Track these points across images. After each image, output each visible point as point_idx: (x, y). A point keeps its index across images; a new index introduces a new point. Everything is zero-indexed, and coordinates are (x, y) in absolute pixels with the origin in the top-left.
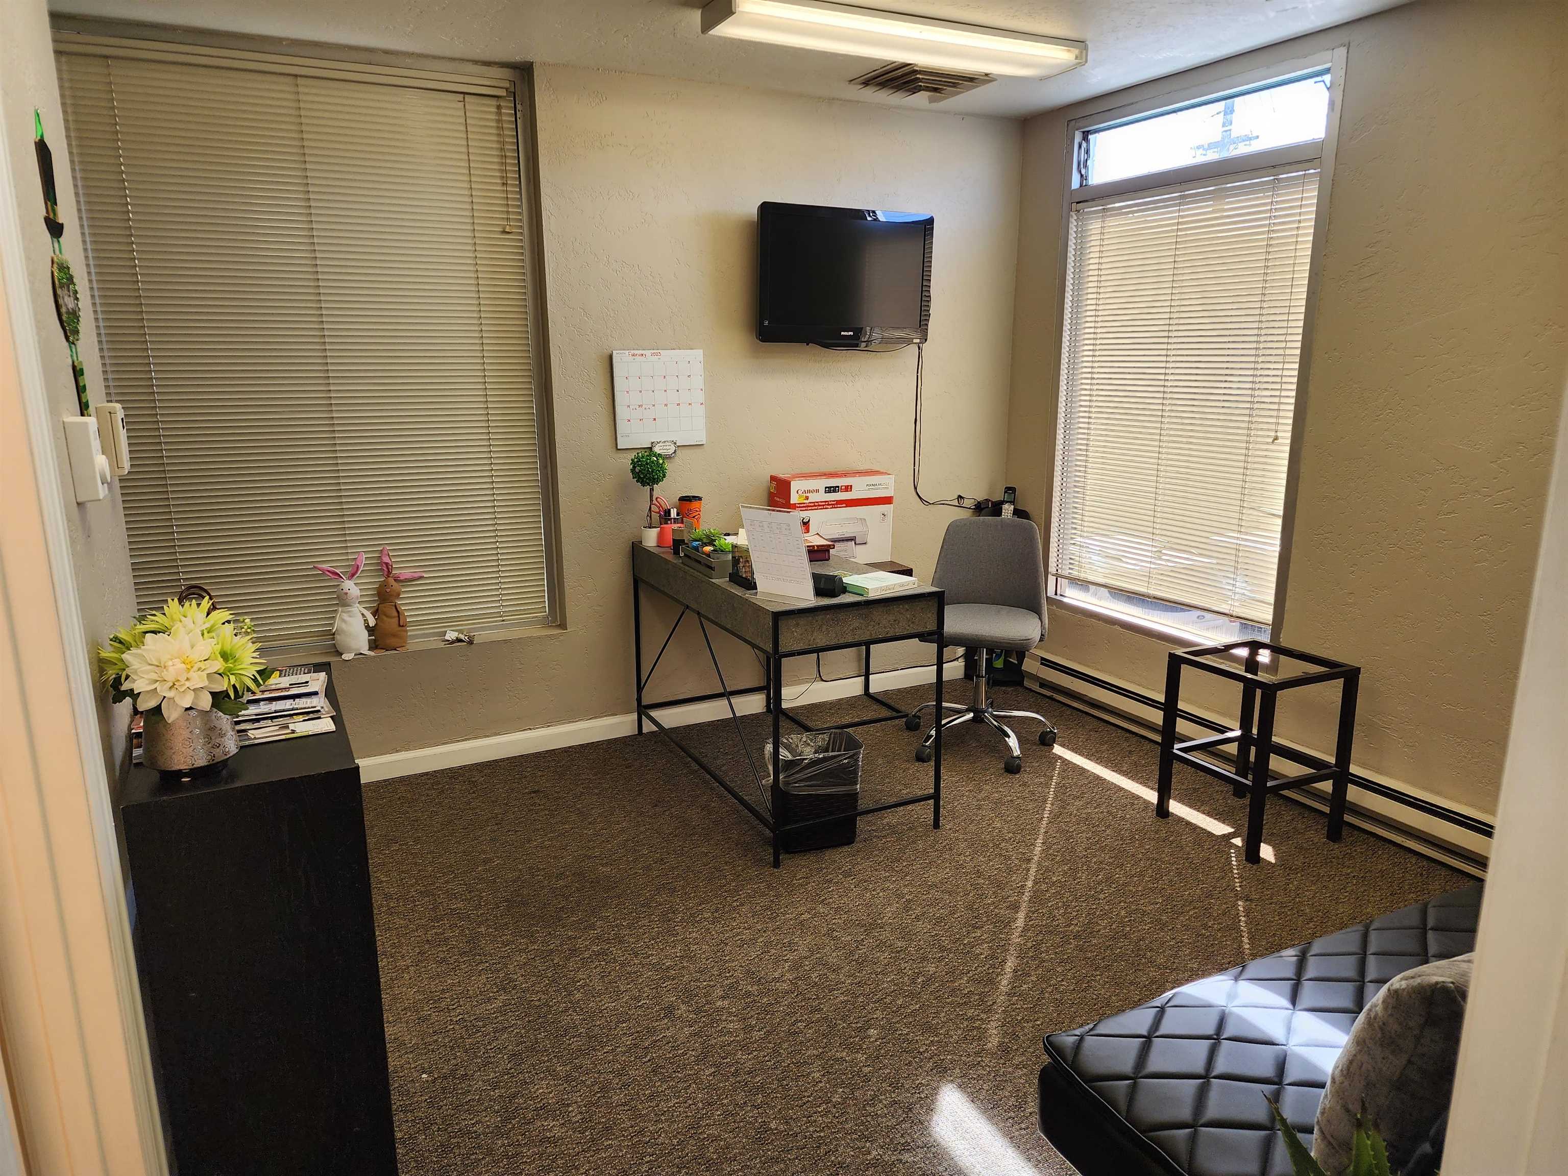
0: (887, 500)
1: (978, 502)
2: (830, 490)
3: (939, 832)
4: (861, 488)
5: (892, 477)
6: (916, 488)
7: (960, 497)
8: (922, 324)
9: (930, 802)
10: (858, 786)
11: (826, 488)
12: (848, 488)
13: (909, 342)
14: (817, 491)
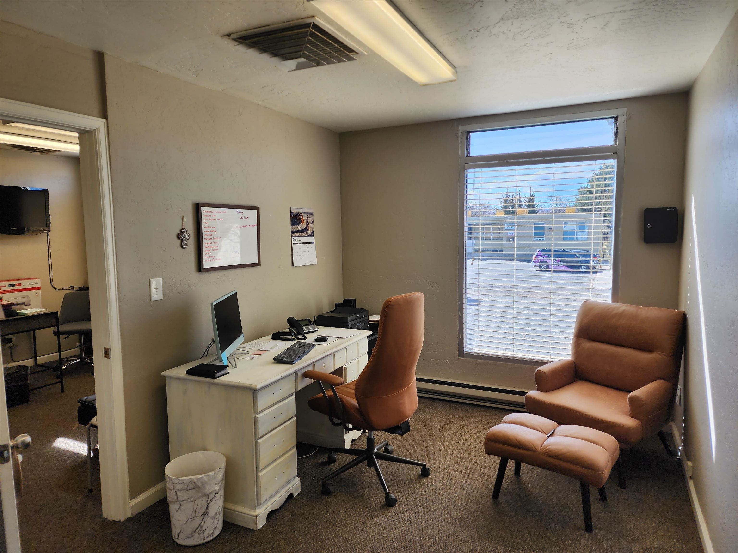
0: (38, 288)
1: (80, 288)
2: (11, 286)
3: (63, 394)
4: (25, 284)
5: (40, 280)
6: (51, 284)
7: (71, 287)
8: (47, 224)
9: (59, 384)
10: (29, 381)
11: (9, 285)
12: (20, 285)
13: (42, 232)
14: (5, 286)
